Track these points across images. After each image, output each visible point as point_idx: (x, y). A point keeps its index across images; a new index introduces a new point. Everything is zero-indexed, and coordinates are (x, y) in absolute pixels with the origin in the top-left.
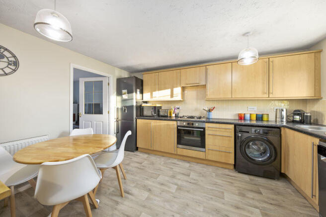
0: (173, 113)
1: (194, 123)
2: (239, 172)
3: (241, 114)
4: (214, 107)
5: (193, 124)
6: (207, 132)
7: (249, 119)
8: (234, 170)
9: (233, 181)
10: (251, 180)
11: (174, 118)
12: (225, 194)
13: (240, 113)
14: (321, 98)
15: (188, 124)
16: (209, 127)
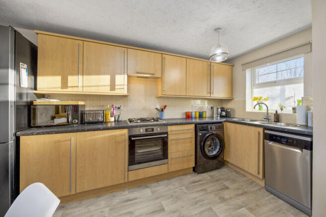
0: (112, 116)
1: (155, 128)
2: (198, 173)
3: (189, 112)
4: (166, 106)
5: (153, 130)
6: (170, 138)
7: (194, 117)
8: (194, 173)
9: (204, 187)
10: (212, 177)
11: (113, 124)
12: (214, 209)
13: (187, 111)
14: (233, 99)
15: (146, 130)
16: (172, 131)
